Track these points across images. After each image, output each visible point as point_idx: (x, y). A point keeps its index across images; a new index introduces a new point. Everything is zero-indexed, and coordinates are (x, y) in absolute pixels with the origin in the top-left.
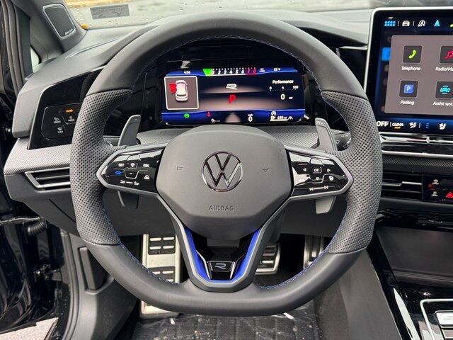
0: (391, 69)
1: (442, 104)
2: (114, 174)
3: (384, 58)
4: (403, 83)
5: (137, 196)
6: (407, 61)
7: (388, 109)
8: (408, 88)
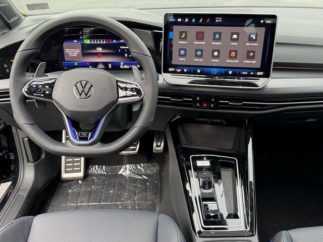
0: (174, 42)
1: (198, 60)
2: (31, 91)
3: (170, 37)
4: (180, 50)
5: (45, 102)
6: (181, 39)
7: (174, 62)
8: (182, 52)
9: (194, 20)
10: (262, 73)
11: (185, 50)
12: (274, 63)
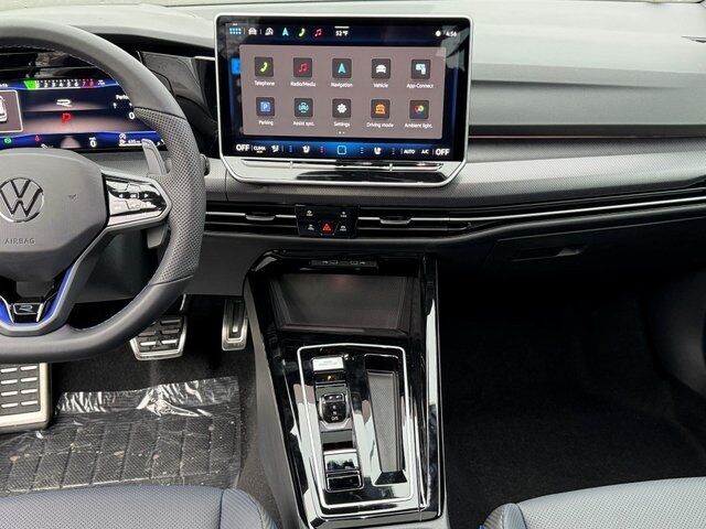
0: (243, 83)
1: (302, 123)
3: (235, 71)
4: (259, 100)
6: (259, 75)
7: (247, 130)
8: (265, 106)
9: (285, 32)
10: (446, 151)
11: (271, 101)
12: (470, 127)
